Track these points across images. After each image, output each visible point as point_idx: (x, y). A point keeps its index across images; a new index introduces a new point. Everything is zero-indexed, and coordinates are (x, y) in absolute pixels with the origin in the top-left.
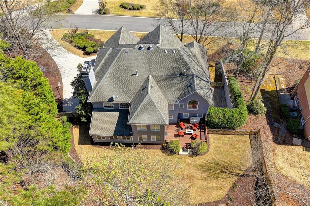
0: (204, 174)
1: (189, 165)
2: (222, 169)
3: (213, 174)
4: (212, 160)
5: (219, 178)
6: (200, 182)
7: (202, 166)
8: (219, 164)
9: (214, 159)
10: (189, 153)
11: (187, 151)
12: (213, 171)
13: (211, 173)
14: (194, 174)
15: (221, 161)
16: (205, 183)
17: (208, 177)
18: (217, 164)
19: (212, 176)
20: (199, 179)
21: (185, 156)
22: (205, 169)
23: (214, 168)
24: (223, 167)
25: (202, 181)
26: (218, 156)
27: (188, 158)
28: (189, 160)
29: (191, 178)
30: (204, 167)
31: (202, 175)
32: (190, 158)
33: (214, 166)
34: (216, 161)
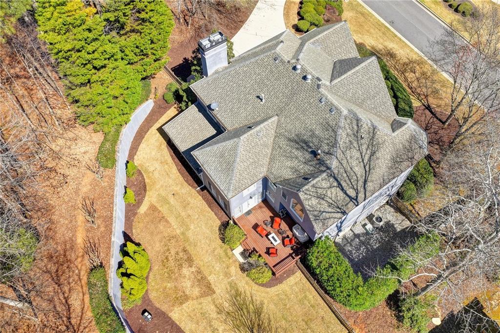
0: (227, 305)
1: (227, 275)
2: (256, 325)
3: (237, 317)
4: (258, 302)
5: (236, 329)
6: (213, 307)
7: (238, 294)
8: (259, 316)
9: (262, 304)
10: (245, 263)
11: (245, 257)
12: (242, 313)
13: (237, 314)
14: (218, 291)
15: (267, 316)
16: (214, 315)
17: (226, 314)
18: (258, 312)
19: (233, 317)
20: (214, 302)
21: (236, 260)
22: (237, 301)
23: (248, 312)
24: (259, 325)
25: (215, 309)
26: (272, 306)
27: (236, 267)
28: (234, 270)
29: (208, 290)
30: (238, 298)
31: (225, 303)
32: (240, 270)
33: (251, 311)
34: (262, 308)
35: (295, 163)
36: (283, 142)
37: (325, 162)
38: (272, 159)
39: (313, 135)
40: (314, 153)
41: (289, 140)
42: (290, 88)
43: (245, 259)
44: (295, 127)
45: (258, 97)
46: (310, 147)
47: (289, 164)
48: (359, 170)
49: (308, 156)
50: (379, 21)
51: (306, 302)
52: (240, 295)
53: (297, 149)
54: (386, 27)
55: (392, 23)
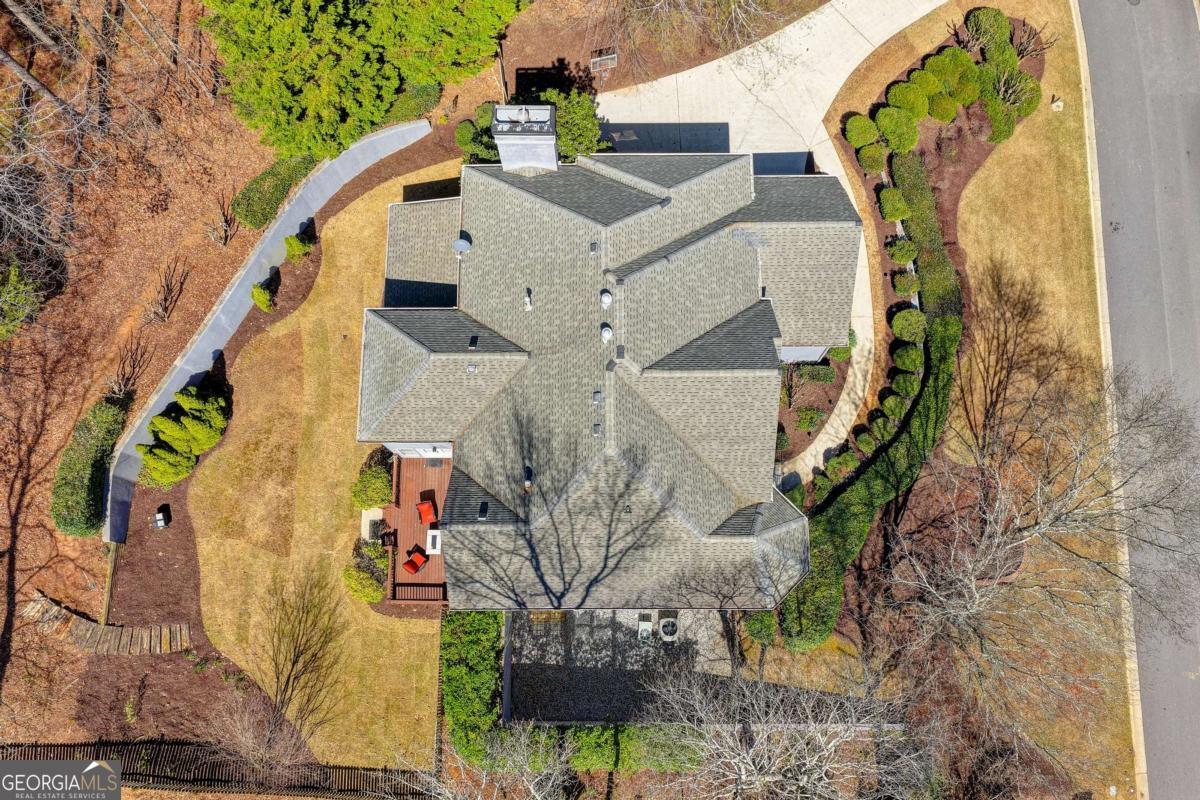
0: (292, 589)
1: (329, 540)
2: (310, 652)
3: (292, 618)
4: (341, 620)
5: (276, 635)
6: (269, 575)
7: (320, 584)
8: (326, 643)
9: (345, 626)
10: (366, 543)
11: (374, 534)
12: (304, 619)
13: (295, 613)
14: (294, 557)
15: (338, 650)
16: (261, 591)
17: (280, 601)
18: (329, 635)
19: (286, 614)
20: (276, 570)
21: (358, 528)
22: (312, 594)
23: (314, 624)
24: (314, 655)
25: (269, 582)
26: (357, 642)
27: (351, 540)
28: (344, 541)
29: (280, 543)
30: (316, 591)
31: (291, 583)
32: (352, 547)
33: (320, 624)
34: (339, 633)
35: (496, 464)
36: (506, 410)
37: (531, 506)
38: (476, 423)
39: (547, 441)
40: (529, 474)
41: (516, 416)
42: (576, 324)
43: (372, 537)
44: (537, 405)
45: (529, 292)
46: (530, 459)
47: (490, 454)
48: (591, 558)
49: (518, 471)
50: (1087, 204)
51: (414, 677)
52: (322, 588)
53: (515, 442)
54: (1088, 231)
55: (1112, 227)
